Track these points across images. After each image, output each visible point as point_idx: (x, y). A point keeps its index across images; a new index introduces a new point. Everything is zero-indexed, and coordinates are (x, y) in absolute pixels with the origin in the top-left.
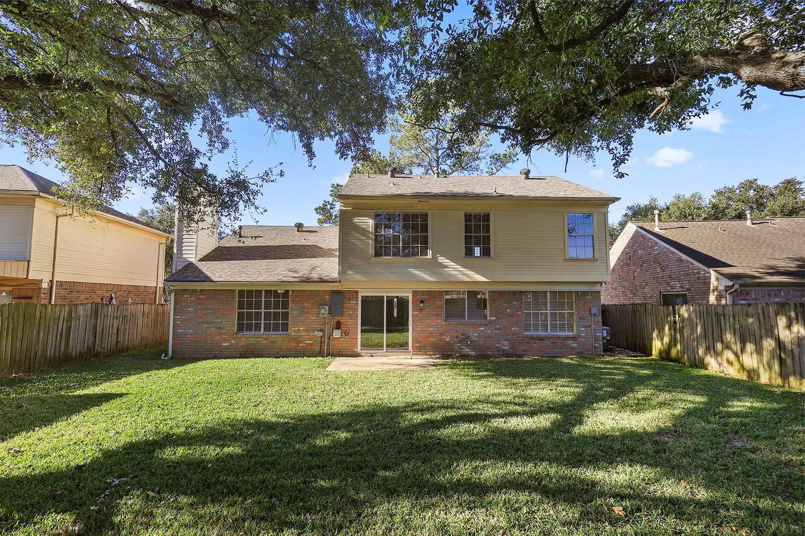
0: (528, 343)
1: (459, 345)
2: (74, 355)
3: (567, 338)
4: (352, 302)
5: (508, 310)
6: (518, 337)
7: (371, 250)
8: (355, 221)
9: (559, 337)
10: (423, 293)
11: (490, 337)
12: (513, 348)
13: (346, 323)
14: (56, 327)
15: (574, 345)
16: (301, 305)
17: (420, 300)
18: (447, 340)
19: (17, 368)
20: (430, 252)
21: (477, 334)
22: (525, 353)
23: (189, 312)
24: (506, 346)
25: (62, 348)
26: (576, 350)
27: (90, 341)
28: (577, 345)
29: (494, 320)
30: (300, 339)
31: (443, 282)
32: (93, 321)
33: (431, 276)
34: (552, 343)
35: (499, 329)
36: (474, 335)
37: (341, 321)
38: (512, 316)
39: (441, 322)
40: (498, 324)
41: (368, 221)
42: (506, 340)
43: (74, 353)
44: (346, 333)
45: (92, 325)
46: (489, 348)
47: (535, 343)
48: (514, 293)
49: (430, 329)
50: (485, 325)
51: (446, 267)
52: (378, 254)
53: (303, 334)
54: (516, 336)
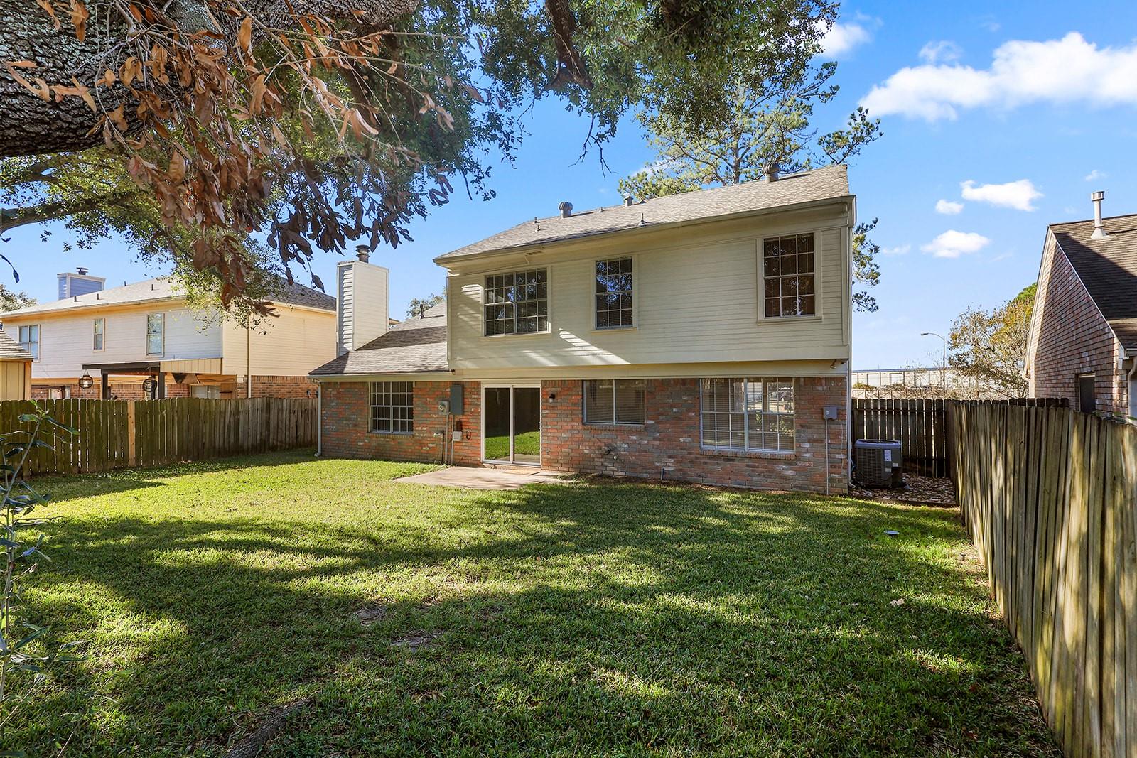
0: (705, 463)
1: (602, 460)
2: (245, 447)
3: (774, 460)
4: (473, 396)
5: (674, 410)
6: (690, 453)
7: (482, 328)
8: (464, 290)
9: (759, 458)
10: (555, 383)
11: (645, 451)
12: (681, 470)
13: (468, 424)
14: (222, 420)
15: (790, 473)
16: (424, 400)
17: (550, 393)
18: (586, 451)
19: (185, 456)
20: (549, 325)
21: (626, 446)
22: (700, 479)
23: (333, 407)
24: (670, 467)
25: (232, 441)
26: (792, 482)
27: (264, 434)
28: (794, 473)
29: (652, 425)
30: (424, 442)
31: (569, 367)
32: (264, 414)
33: (550, 360)
34: (748, 466)
35: (659, 439)
36: (622, 447)
37: (463, 420)
38: (680, 419)
39: (577, 425)
40: (658, 432)
41: (477, 288)
42: (670, 457)
43: (245, 444)
44: (468, 437)
45: (264, 418)
46: (645, 467)
47: (718, 464)
48: (684, 382)
49: (564, 435)
50: (638, 432)
51: (571, 345)
52: (489, 331)
53: (426, 435)
54: (686, 452)
